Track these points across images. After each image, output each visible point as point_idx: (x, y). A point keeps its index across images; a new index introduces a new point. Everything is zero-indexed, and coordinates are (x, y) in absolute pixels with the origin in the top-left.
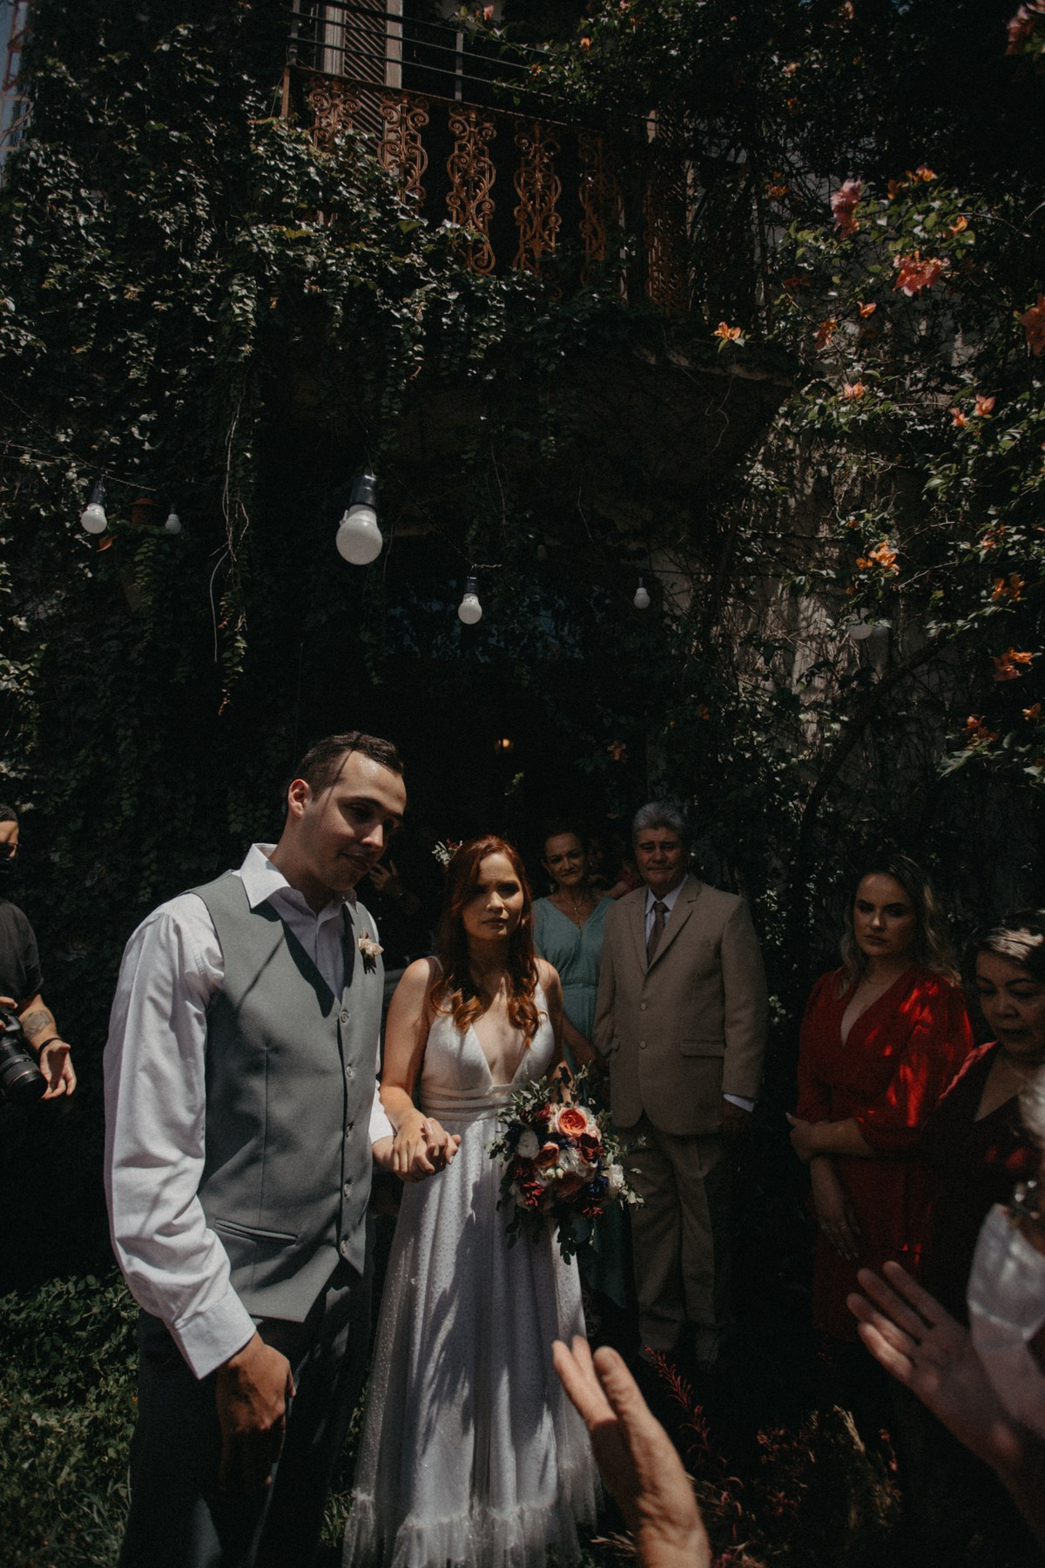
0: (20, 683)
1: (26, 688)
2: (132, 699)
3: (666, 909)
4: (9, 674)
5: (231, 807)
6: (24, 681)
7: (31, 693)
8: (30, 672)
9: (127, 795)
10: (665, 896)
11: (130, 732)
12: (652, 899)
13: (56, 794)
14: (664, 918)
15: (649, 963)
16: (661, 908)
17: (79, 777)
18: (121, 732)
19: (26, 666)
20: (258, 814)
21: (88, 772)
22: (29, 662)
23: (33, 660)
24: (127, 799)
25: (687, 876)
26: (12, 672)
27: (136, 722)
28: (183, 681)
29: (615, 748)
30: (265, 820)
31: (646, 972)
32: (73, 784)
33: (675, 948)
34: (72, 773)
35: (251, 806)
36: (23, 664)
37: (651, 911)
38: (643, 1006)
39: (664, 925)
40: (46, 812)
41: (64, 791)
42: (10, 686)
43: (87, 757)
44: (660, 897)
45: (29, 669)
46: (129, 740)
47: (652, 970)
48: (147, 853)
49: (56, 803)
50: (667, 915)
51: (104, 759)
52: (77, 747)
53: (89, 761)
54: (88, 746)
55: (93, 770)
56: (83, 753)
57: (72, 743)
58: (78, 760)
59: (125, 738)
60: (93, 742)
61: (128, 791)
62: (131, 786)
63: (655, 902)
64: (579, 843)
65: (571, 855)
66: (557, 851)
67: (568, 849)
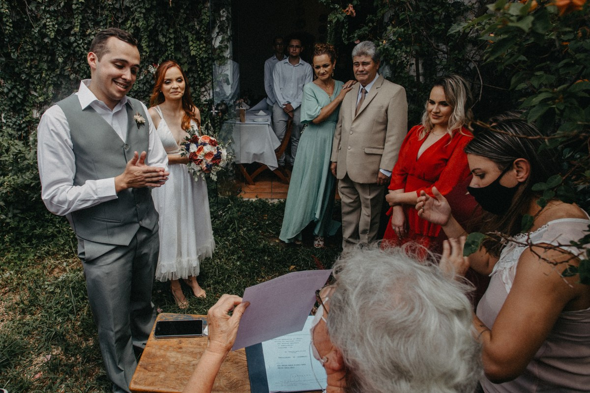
3: (366, 92)
5: (191, 43)
10: (366, 86)
12: (361, 87)
14: (364, 96)
15: (356, 115)
16: (364, 91)
20: (201, 46)
24: (144, 43)
30: (204, 49)
31: (353, 119)
33: (368, 109)
35: (198, 42)
37: (360, 93)
38: (351, 132)
39: (364, 99)
43: (131, 24)
44: (364, 87)
47: (357, 118)
50: (367, 94)
51: (137, 24)
52: (126, 20)
53: (132, 26)
54: (131, 19)
55: (134, 30)
56: (129, 22)
57: (124, 18)
58: (128, 25)
59: (140, 18)
60: (132, 17)
61: (144, 40)
62: (145, 38)
63: (362, 89)
64: (329, 60)
65: (325, 66)
66: (318, 64)
67: (323, 63)
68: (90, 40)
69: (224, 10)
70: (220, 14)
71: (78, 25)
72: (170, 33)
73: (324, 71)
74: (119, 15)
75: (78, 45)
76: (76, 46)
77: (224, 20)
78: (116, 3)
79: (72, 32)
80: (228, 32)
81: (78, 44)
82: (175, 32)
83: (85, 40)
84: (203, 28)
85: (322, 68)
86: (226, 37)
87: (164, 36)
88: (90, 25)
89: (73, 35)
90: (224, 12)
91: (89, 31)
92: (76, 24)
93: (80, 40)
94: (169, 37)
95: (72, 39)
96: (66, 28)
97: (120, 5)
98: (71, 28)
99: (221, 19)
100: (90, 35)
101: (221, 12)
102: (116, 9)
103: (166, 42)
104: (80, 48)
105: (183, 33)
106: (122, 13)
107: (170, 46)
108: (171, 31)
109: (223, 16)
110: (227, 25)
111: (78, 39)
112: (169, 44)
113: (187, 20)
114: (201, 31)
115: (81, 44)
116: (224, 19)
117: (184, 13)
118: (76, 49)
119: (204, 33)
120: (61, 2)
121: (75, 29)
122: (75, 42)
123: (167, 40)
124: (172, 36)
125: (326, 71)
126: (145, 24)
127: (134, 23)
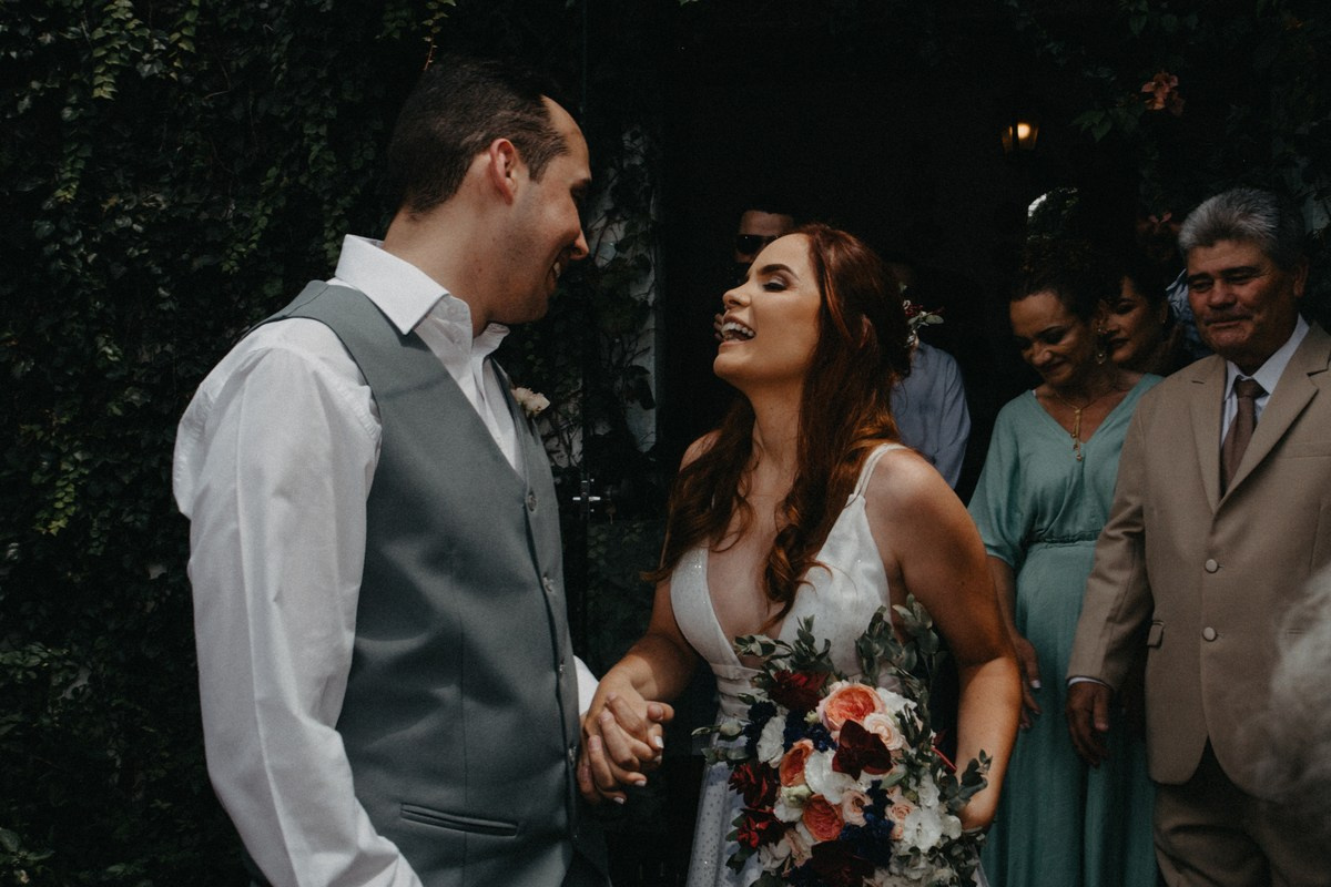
0: (169, 63)
1: (177, 70)
2: (323, 74)
3: (1261, 392)
4: (152, 52)
6: (174, 59)
7: (187, 79)
8: (181, 45)
11: (323, 131)
12: (1234, 372)
13: (240, 241)
14: (1254, 408)
15: (1223, 490)
17: (269, 211)
19: (176, 36)
21: (282, 203)
22: (179, 30)
23: (186, 24)
25: (1302, 329)
26: (156, 47)
27: (332, 112)
29: (1159, 85)
31: (1212, 507)
32: (263, 222)
34: (260, 205)
36: (171, 32)
37: (1230, 396)
38: (1212, 564)
39: (1255, 423)
40: (226, 267)
41: (252, 235)
42: (156, 71)
43: (279, 178)
44: (1246, 371)
45: (179, 40)
46: (323, 143)
47: (1228, 504)
49: (240, 254)
50: (1262, 403)
52: (264, 163)
53: (282, 184)
54: (279, 161)
55: (290, 199)
56: (273, 172)
57: (254, 159)
58: (266, 184)
59: (318, 138)
60: (286, 154)
61: (333, 227)
62: (338, 220)
63: (1238, 380)
68: (113, 230)
69: (636, 128)
71: (71, 180)
74: (238, 146)
75: (64, 253)
76: (57, 255)
77: (635, 168)
79: (49, 204)
80: (652, 212)
81: (65, 247)
83: (94, 234)
86: (641, 227)
88: (120, 181)
89: (48, 215)
90: (635, 136)
91: (113, 201)
92: (69, 175)
93: (73, 234)
95: (47, 227)
96: (27, 189)
97: (246, 116)
98: (47, 191)
99: (625, 165)
100: (117, 211)
101: (627, 137)
104: (69, 260)
106: (249, 140)
109: (632, 152)
110: (647, 184)
111: (67, 227)
115: (76, 247)
116: (638, 161)
118: (53, 266)
120: (22, 98)
121: (59, 193)
122: (56, 236)
126: (330, 163)
127: (289, 176)
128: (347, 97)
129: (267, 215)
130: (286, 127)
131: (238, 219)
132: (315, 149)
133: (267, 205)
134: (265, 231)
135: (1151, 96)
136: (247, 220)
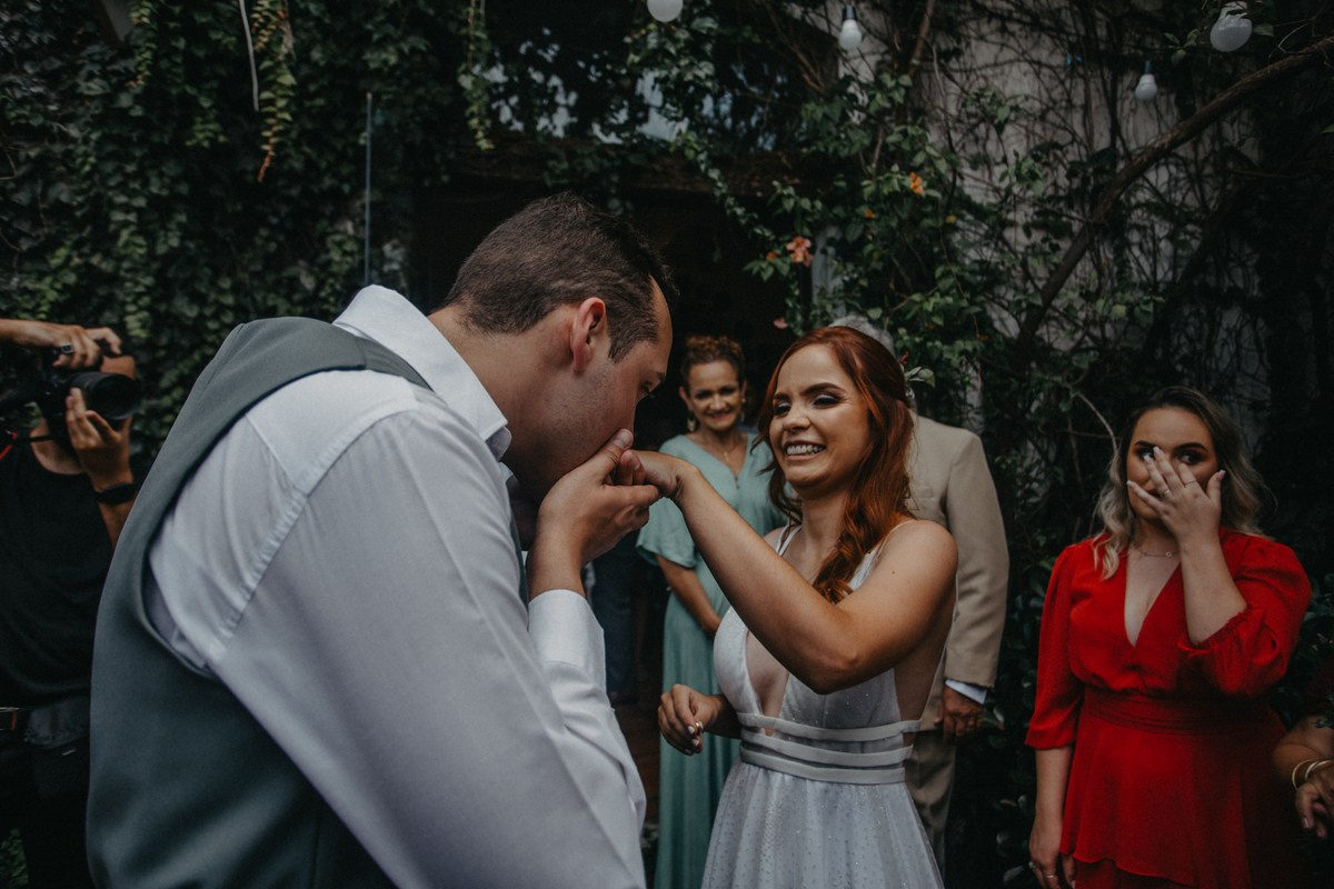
9: (131, 308)
17: (58, 286)
18: (118, 216)
21: (72, 279)
24: (134, 313)
27: (140, 202)
28: (206, 144)
29: (798, 245)
32: (52, 296)
34: (48, 280)
41: (39, 305)
43: (69, 258)
46: (133, 228)
48: (168, 391)
51: (95, 260)
52: (53, 244)
53: (72, 264)
54: (68, 243)
55: (80, 276)
56: (62, 252)
57: (42, 239)
58: (55, 262)
59: (126, 224)
60: (75, 237)
61: (135, 302)
62: (139, 295)
64: (734, 376)
65: (725, 391)
66: (706, 386)
67: (722, 383)
69: (395, 241)
70: (382, 254)
72: (222, 291)
73: (724, 405)
74: (25, 227)
77: (395, 272)
78: (16, 190)
82: (236, 289)
84: (332, 286)
85: (717, 397)
87: (198, 299)
90: (395, 247)
94: (217, 302)
97: (34, 200)
101: (387, 248)
102: (17, 208)
103: (201, 316)
105: (259, 297)
106: (37, 224)
107: (216, 332)
108: (226, 284)
109: (391, 261)
112: (212, 325)
113: (274, 262)
114: (323, 294)
116: (395, 266)
117: (268, 239)
119: (332, 299)
123: (208, 312)
124: (229, 300)
125: (728, 404)
126: (140, 246)
127: (81, 256)
128: (154, 190)
129: (58, 291)
130: (78, 214)
131: (25, 291)
132: (125, 235)
133: (56, 280)
134: (54, 304)
135: (792, 252)
136: (33, 293)
